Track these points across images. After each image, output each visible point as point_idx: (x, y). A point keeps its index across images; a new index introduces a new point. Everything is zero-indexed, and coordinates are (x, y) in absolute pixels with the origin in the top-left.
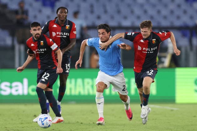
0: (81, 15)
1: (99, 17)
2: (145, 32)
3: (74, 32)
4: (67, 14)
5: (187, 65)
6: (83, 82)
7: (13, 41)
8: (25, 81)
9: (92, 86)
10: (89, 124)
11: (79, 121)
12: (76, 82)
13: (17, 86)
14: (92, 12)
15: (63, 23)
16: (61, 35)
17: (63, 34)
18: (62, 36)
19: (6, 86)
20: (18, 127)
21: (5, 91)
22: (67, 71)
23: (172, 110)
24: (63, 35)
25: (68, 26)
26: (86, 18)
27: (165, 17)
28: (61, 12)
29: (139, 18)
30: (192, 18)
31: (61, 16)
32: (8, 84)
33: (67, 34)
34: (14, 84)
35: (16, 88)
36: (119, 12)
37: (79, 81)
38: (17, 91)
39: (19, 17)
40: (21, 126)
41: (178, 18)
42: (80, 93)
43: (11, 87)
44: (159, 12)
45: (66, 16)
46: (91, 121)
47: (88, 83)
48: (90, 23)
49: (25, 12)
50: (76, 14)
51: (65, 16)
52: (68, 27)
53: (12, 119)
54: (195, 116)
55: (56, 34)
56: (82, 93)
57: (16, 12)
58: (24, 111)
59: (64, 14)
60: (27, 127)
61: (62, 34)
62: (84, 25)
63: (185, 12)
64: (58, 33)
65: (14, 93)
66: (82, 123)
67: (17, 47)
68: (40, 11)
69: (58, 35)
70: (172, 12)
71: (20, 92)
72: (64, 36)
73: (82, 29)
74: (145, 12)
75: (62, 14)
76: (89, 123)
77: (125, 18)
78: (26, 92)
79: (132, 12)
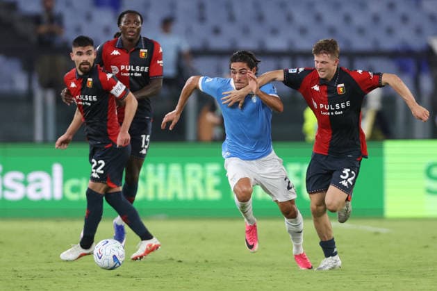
0: (178, 26)
1: (217, 31)
2: (322, 62)
3: (158, 62)
4: (140, 25)
5: (409, 135)
6: (183, 172)
7: (30, 82)
8: (57, 169)
9: (203, 181)
10: (197, 264)
11: (174, 258)
12: (167, 171)
13: (38, 181)
14: (202, 19)
15: (132, 45)
16: (130, 72)
17: (134, 68)
18: (132, 74)
19: (15, 180)
20: (42, 270)
21: (12, 191)
22: (144, 152)
23: (377, 233)
24: (134, 72)
25: (144, 52)
26: (188, 32)
27: (361, 31)
28: (128, 22)
29: (303, 31)
30: (419, 31)
31: (128, 30)
32: (19, 176)
33: (142, 68)
34: (33, 176)
35: (37, 185)
36: (260, 18)
37: (175, 169)
38: (38, 190)
39: (43, 29)
40: (48, 267)
41: (390, 31)
42: (175, 195)
43: (26, 183)
44: (347, 19)
45: (139, 30)
46: (200, 257)
47: (194, 174)
48: (197, 44)
49: (56, 20)
50: (167, 24)
51: (135, 30)
52: (143, 54)
53: (28, 253)
54: (427, 247)
55: (120, 68)
56: (181, 196)
57: (37, 20)
58: (54, 236)
59: (134, 25)
60: (61, 270)
61: (133, 70)
62: (186, 47)
63: (405, 19)
64: (123, 67)
65: (33, 195)
66: (180, 261)
67: (39, 95)
68: (89, 17)
69: (124, 71)
70: (376, 19)
71: (46, 194)
72: (136, 74)
73: (180, 56)
74: (318, 18)
75: (130, 25)
76: (197, 262)
77: (274, 32)
78: (58, 195)
79: (289, 19)
